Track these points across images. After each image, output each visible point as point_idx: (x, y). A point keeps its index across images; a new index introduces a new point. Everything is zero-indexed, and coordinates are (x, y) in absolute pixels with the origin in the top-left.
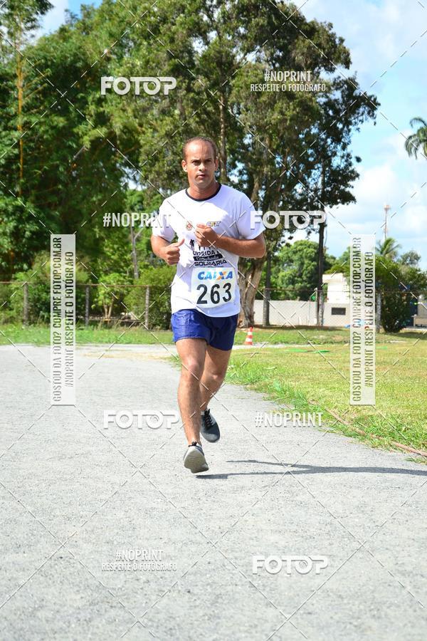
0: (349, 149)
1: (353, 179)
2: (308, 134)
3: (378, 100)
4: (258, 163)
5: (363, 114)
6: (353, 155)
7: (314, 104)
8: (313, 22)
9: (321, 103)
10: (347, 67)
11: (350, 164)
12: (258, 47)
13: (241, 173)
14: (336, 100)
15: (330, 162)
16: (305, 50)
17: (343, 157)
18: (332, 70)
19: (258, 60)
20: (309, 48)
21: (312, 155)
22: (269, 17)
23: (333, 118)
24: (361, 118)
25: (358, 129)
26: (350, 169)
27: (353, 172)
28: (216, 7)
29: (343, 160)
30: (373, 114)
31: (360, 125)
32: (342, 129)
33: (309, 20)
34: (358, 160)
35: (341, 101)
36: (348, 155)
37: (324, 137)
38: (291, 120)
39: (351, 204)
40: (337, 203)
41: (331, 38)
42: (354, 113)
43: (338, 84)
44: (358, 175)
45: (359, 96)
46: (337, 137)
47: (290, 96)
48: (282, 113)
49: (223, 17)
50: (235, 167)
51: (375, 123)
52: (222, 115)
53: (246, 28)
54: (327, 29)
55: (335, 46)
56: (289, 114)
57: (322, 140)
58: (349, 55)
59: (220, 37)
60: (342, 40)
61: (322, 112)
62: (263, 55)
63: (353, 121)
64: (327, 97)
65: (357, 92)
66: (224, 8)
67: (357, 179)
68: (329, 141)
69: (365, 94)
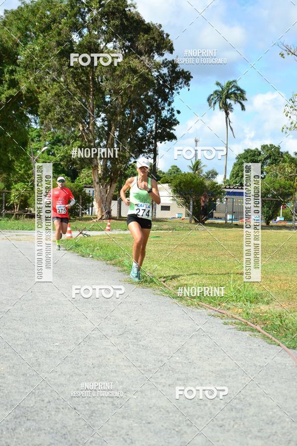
0: (173, 105)
1: (175, 125)
2: (146, 95)
3: (192, 75)
4: (114, 114)
5: (181, 83)
6: (175, 109)
7: (150, 76)
8: (149, 24)
9: (155, 76)
10: (172, 53)
11: (173, 115)
12: (114, 39)
13: (103, 120)
14: (165, 74)
15: (161, 113)
16: (144, 41)
17: (168, 111)
18: (162, 55)
19: (115, 47)
20: (147, 40)
21: (149, 109)
22: (121, 20)
23: (163, 85)
24: (180, 86)
25: (178, 93)
26: (174, 118)
27: (175, 120)
28: (87, 13)
29: (169, 113)
30: (188, 84)
31: (179, 90)
32: (168, 93)
33: (147, 22)
34: (179, 112)
35: (167, 74)
36: (172, 109)
37: (156, 97)
38: (134, 87)
39: (174, 141)
40: (165, 140)
41: (161, 34)
42: (176, 82)
43: (166, 64)
44: (178, 123)
45: (180, 72)
46: (165, 98)
47: (134, 71)
48: (129, 82)
49: (92, 19)
50: (100, 116)
51: (189, 90)
52: (91, 82)
53: (107, 27)
54: (158, 28)
55: (163, 39)
56: (133, 83)
57: (156, 99)
58: (172, 44)
59: (90, 33)
60: (168, 35)
61: (155, 81)
62: (118, 44)
63: (175, 88)
64: (159, 72)
65: (178, 69)
66: (92, 14)
67: (178, 125)
68: (160, 100)
69: (183, 70)
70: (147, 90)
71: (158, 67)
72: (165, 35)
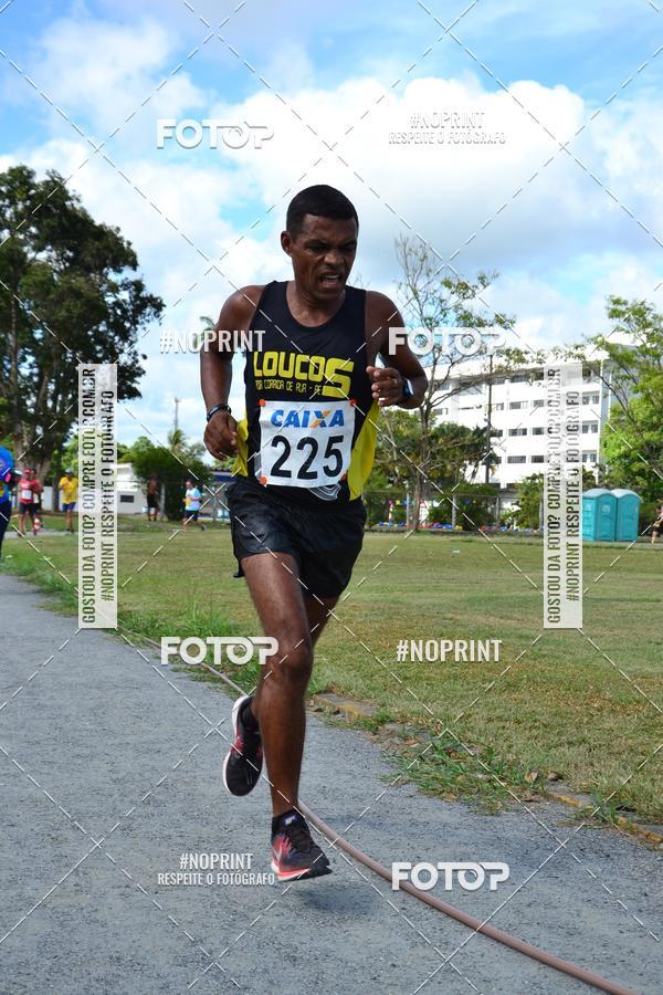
0: (136, 346)
1: (140, 375)
2: (97, 330)
3: (164, 302)
4: (49, 357)
5: (149, 315)
6: (140, 353)
7: (102, 303)
8: (101, 226)
9: (110, 303)
10: (135, 269)
11: (137, 361)
12: (49, 247)
13: (31, 366)
14: (124, 301)
15: (118, 358)
16: (94, 252)
17: (129, 354)
18: (120, 271)
19: (49, 259)
20: (98, 249)
21: (100, 351)
22: (60, 219)
23: (121, 317)
24: (147, 318)
25: (144, 329)
26: (137, 366)
27: (139, 368)
28: (9, 207)
29: (130, 357)
30: (159, 315)
31: (146, 325)
32: (130, 328)
33: (97, 223)
34: (145, 357)
35: (128, 300)
36: (135, 353)
37: (111, 334)
38: (77, 318)
39: (137, 399)
40: (124, 398)
41: (118, 241)
42: (141, 313)
43: (126, 285)
44: (144, 372)
45: (147, 298)
46: (125, 336)
47: (77, 294)
48: (68, 310)
49: (16, 217)
50: (24, 360)
51: (160, 324)
52: (13, 310)
53: (38, 228)
54: (115, 233)
55: (123, 248)
56: (76, 312)
57: (110, 337)
58: (136, 257)
59: (12, 236)
60: (129, 244)
61: (110, 311)
62: (54, 254)
63: (140, 321)
64: (115, 297)
65: (143, 294)
66: (16, 208)
67: (143, 375)
68: (117, 338)
69: (151, 296)
70: (98, 323)
71: (114, 288)
72: (125, 245)
